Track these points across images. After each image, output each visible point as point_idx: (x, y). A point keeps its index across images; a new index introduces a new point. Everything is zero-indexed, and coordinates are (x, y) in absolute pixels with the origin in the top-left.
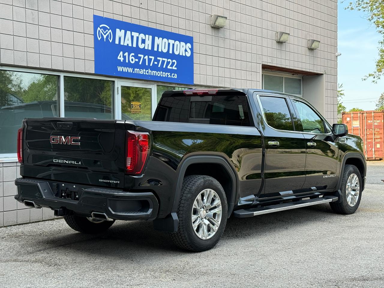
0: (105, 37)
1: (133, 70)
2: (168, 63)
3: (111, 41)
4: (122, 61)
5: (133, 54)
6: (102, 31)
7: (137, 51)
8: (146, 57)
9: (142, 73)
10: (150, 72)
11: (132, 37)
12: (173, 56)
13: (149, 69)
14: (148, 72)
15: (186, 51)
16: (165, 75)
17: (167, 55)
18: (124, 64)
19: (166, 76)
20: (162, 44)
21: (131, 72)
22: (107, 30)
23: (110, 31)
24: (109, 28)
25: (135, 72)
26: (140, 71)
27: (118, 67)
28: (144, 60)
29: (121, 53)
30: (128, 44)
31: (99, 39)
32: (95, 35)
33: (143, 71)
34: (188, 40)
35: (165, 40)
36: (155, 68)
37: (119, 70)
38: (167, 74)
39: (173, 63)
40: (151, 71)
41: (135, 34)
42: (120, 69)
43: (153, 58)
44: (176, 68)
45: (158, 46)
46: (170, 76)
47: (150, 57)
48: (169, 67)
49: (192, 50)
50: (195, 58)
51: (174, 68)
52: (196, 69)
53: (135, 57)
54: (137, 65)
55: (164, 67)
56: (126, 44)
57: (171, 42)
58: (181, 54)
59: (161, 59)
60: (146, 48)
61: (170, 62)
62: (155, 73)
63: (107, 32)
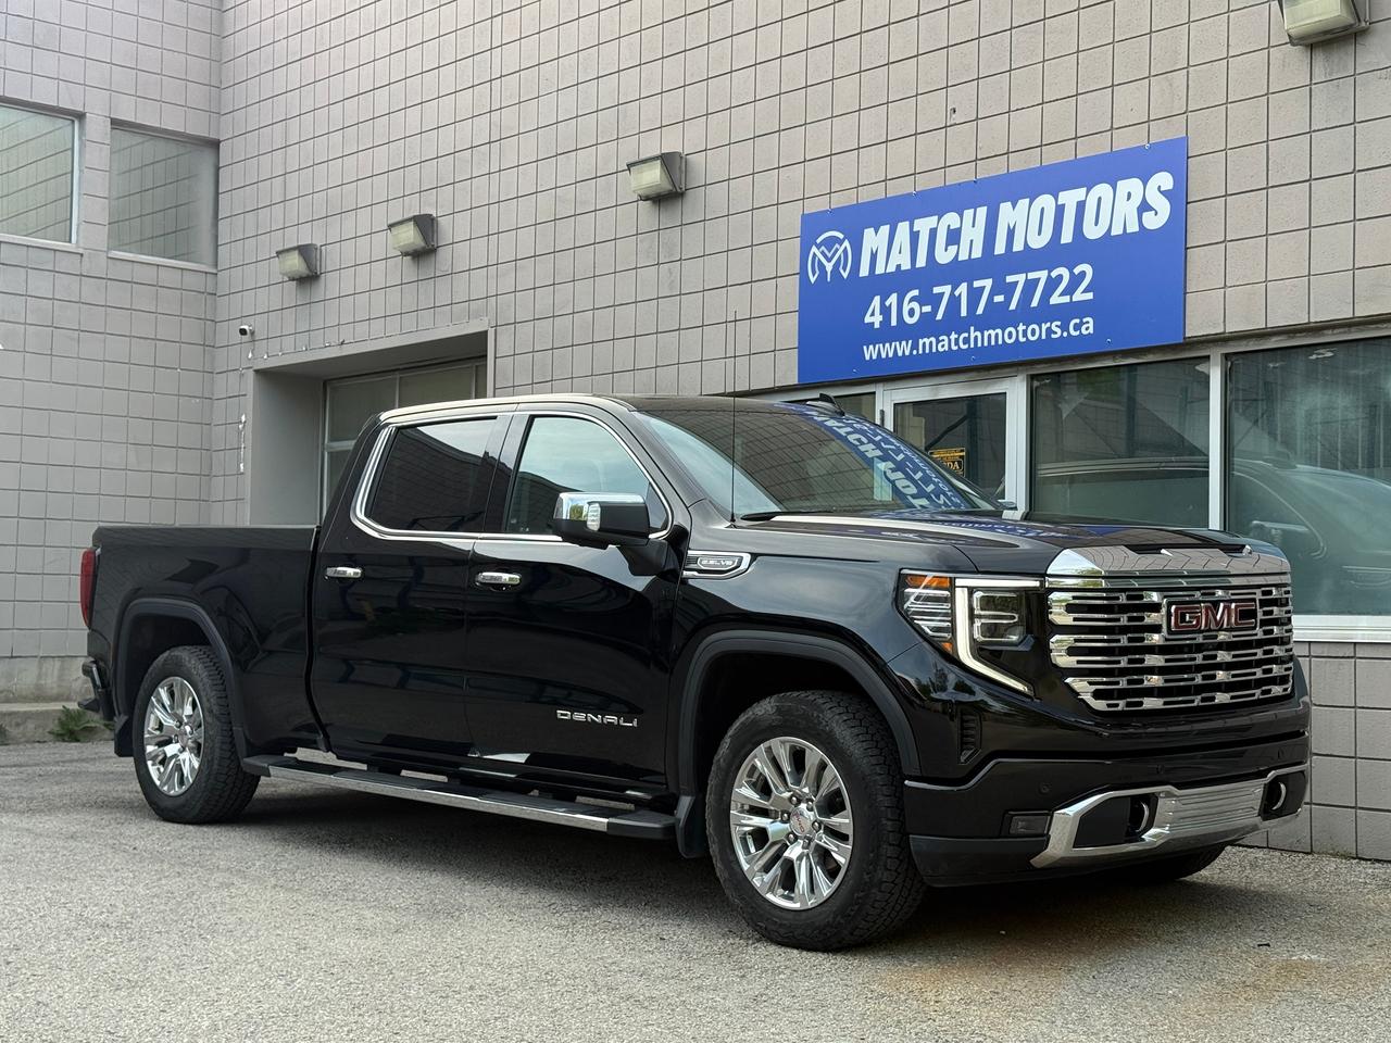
0: (829, 267)
1: (915, 346)
2: (1052, 284)
3: (845, 275)
4: (877, 326)
5: (915, 293)
6: (823, 253)
7: (928, 278)
8: (963, 289)
9: (946, 348)
10: (976, 338)
11: (915, 239)
12: (1079, 249)
13: (972, 328)
14: (966, 341)
15: (1144, 207)
16: (1036, 332)
17: (1053, 255)
18: (887, 334)
19: (1044, 337)
20: (1027, 223)
21: (907, 353)
22: (837, 246)
23: (846, 244)
24: (841, 236)
25: (921, 352)
26: (938, 342)
27: (865, 347)
28: (954, 301)
29: (877, 300)
30: (899, 266)
31: (813, 280)
32: (803, 273)
33: (950, 340)
34: (1173, 156)
35: (1046, 201)
36: (998, 316)
37: (867, 358)
38: (1044, 327)
39: (1076, 281)
40: (978, 334)
41: (924, 225)
42: (870, 352)
43: (988, 283)
44: (1090, 296)
45: (1011, 233)
46: (1059, 331)
47: (977, 284)
48: (1055, 299)
49: (1179, 198)
50: (1203, 226)
51: (1079, 296)
52: (1203, 268)
53: (921, 300)
54: (927, 326)
55: (1035, 303)
56: (891, 268)
57: (1070, 198)
58: (1117, 231)
59: (1020, 278)
60: (963, 257)
61: (1060, 277)
62: (997, 335)
63: (837, 250)
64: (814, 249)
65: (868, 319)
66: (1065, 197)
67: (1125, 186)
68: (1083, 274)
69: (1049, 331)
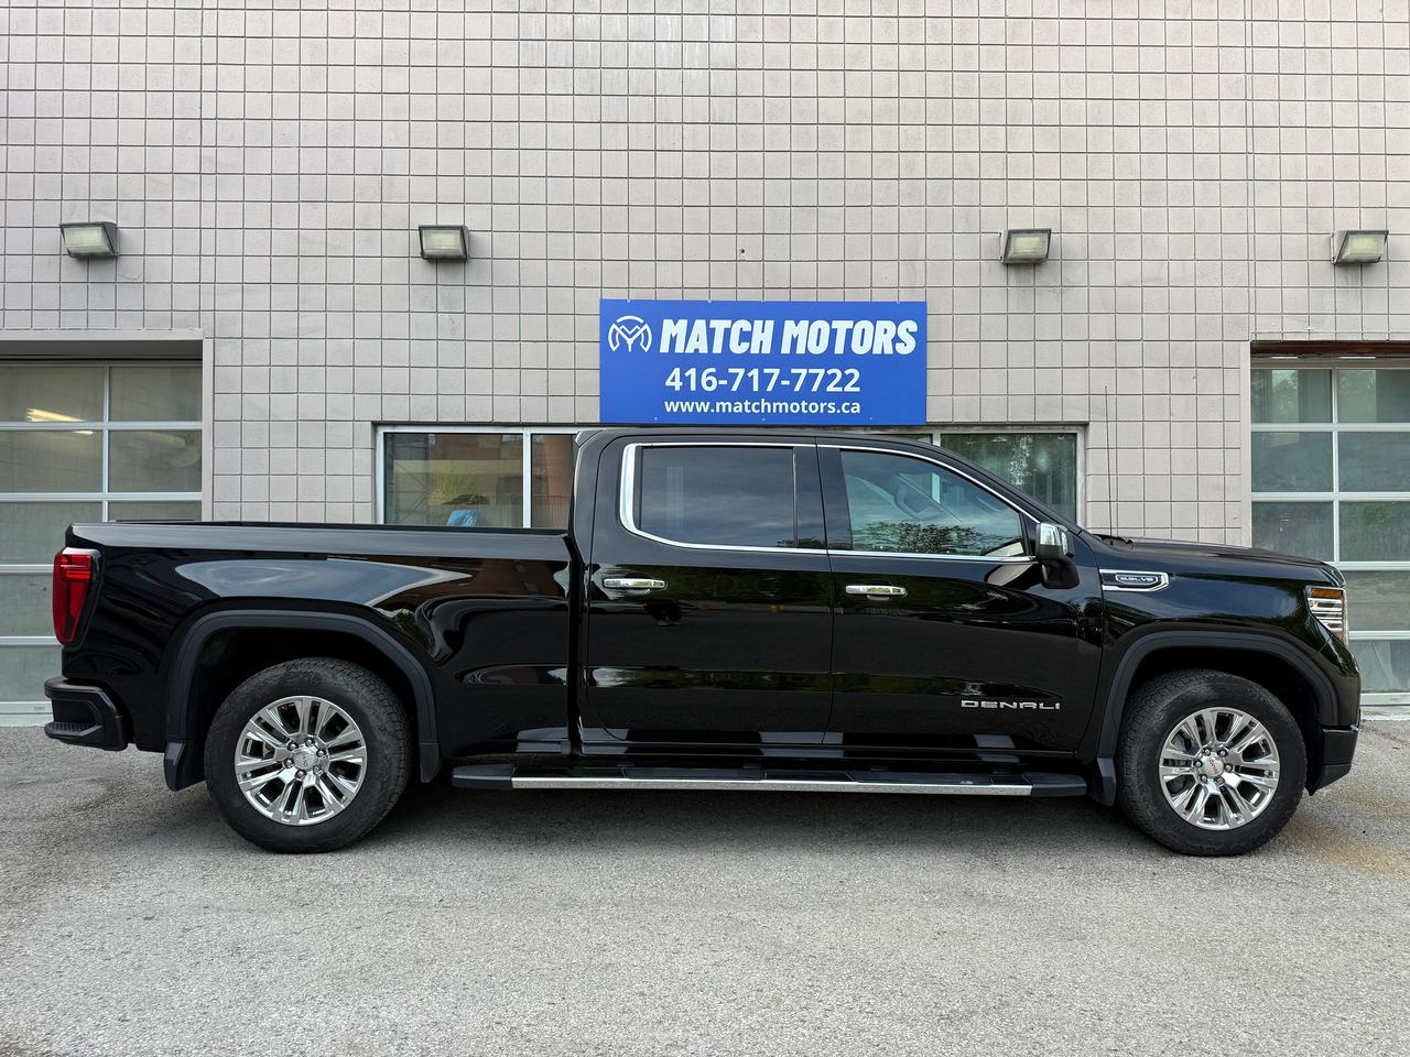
0: (630, 342)
1: (713, 406)
2: (828, 379)
3: (646, 349)
4: (677, 389)
5: (713, 370)
6: (623, 330)
7: (724, 362)
8: (755, 373)
9: (741, 410)
10: (766, 406)
11: (711, 333)
12: (849, 358)
13: (763, 400)
14: (758, 407)
15: (896, 340)
16: (816, 408)
17: (828, 359)
18: (685, 394)
19: (822, 411)
20: (807, 336)
21: (706, 410)
22: (637, 327)
23: (646, 326)
24: (641, 321)
25: (718, 410)
26: (733, 406)
27: (666, 403)
28: (747, 381)
29: (677, 372)
30: (696, 350)
31: (614, 349)
32: (603, 342)
33: (743, 406)
34: (917, 311)
35: (822, 324)
36: (782, 394)
37: (669, 410)
38: (822, 405)
39: (846, 380)
40: (768, 404)
41: (720, 325)
42: (671, 407)
43: (776, 372)
44: (857, 389)
45: (794, 341)
46: (834, 409)
47: (766, 371)
48: (830, 388)
49: (920, 336)
50: (935, 356)
51: (848, 388)
52: (937, 382)
53: (718, 376)
54: (723, 394)
55: (815, 389)
56: (690, 350)
57: (842, 326)
58: (877, 351)
59: (804, 372)
60: (755, 350)
61: (834, 375)
62: (784, 407)
63: (637, 330)
64: (614, 326)
65: (668, 383)
66: (836, 324)
67: (881, 324)
68: (852, 375)
69: (826, 408)
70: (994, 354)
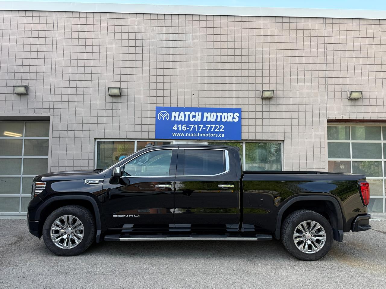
0: (164, 118)
1: (185, 134)
2: (216, 128)
3: (168, 120)
4: (176, 130)
5: (185, 125)
6: (162, 114)
7: (188, 123)
8: (196, 126)
11: (185, 115)
12: (221, 123)
13: (198, 133)
14: (197, 135)
15: (233, 118)
16: (212, 135)
17: (216, 123)
18: (178, 131)
20: (210, 117)
21: (183, 136)
23: (168, 114)
24: (167, 112)
25: (187, 136)
26: (191, 134)
28: (194, 128)
29: (176, 125)
30: (181, 120)
31: (159, 119)
32: (156, 118)
33: (193, 135)
34: (239, 111)
35: (214, 114)
36: (203, 131)
38: (214, 135)
39: (220, 128)
40: (200, 134)
41: (187, 114)
42: (174, 135)
43: (202, 126)
44: (223, 131)
45: (207, 118)
46: (217, 136)
47: (199, 125)
48: (216, 130)
49: (240, 117)
50: (244, 122)
51: (221, 130)
52: (244, 129)
53: (187, 127)
54: (188, 131)
55: (212, 130)
56: (179, 120)
57: (219, 114)
58: (228, 121)
59: (209, 126)
60: (196, 120)
61: (217, 127)
62: (204, 135)
63: (165, 115)
64: (159, 113)
65: (173, 128)
66: (218, 114)
67: (230, 114)
68: (222, 127)
69: (215, 135)
70: (259, 122)
